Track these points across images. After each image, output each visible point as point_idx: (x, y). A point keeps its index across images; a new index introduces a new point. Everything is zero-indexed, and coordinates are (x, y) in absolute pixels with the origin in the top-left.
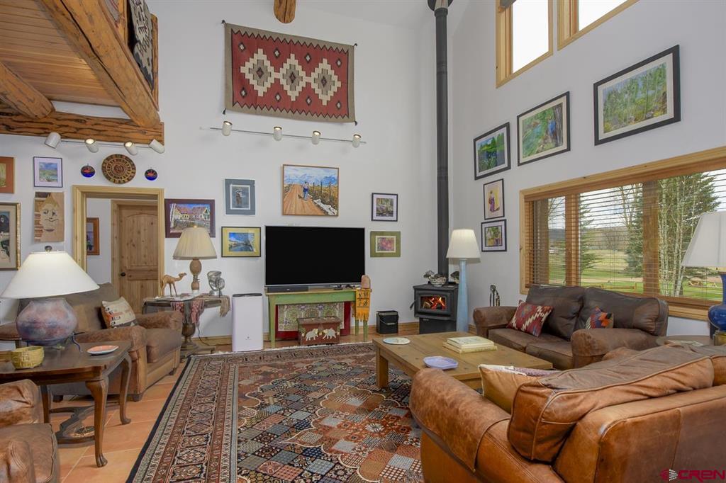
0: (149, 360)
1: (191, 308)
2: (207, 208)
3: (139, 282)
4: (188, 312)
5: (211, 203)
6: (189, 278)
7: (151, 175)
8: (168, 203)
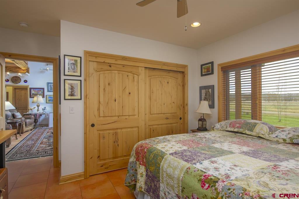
0: (26, 125)
1: (37, 115)
2: (42, 90)
3: (21, 110)
4: (36, 116)
5: (43, 89)
6: (37, 108)
7: (26, 81)
8: (31, 89)
